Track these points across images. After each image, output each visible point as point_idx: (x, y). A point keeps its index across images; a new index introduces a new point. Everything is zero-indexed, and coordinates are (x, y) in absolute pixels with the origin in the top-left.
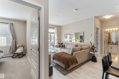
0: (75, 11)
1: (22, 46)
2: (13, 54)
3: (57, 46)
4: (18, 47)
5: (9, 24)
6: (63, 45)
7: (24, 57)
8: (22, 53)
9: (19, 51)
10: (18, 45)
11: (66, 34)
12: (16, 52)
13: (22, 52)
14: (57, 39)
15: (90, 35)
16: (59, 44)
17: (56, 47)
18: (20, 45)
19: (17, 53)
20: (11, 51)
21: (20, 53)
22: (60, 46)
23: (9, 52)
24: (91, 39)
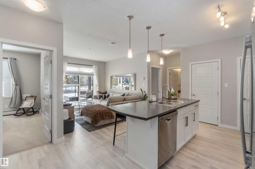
0: (111, 45)
1: (32, 96)
2: (16, 111)
3: (96, 98)
4: (24, 99)
5: (9, 59)
6: (107, 95)
7: (36, 115)
8: (32, 108)
9: (27, 104)
10: (24, 96)
11: (116, 76)
12: (21, 107)
13: (32, 106)
14: (97, 84)
15: (143, 78)
16: (100, 92)
17: (94, 99)
18: (29, 95)
19: (23, 109)
20: (12, 106)
21: (30, 108)
22: (100, 97)
23: (10, 107)
24: (143, 84)
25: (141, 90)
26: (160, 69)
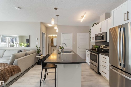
24: (37, 43)
25: (37, 47)
26: (45, 34)
